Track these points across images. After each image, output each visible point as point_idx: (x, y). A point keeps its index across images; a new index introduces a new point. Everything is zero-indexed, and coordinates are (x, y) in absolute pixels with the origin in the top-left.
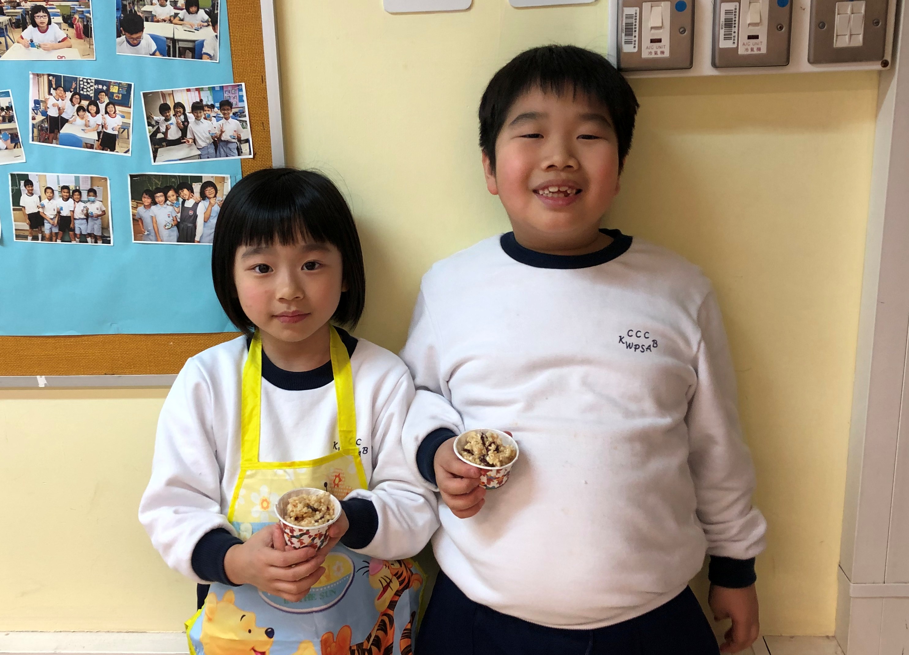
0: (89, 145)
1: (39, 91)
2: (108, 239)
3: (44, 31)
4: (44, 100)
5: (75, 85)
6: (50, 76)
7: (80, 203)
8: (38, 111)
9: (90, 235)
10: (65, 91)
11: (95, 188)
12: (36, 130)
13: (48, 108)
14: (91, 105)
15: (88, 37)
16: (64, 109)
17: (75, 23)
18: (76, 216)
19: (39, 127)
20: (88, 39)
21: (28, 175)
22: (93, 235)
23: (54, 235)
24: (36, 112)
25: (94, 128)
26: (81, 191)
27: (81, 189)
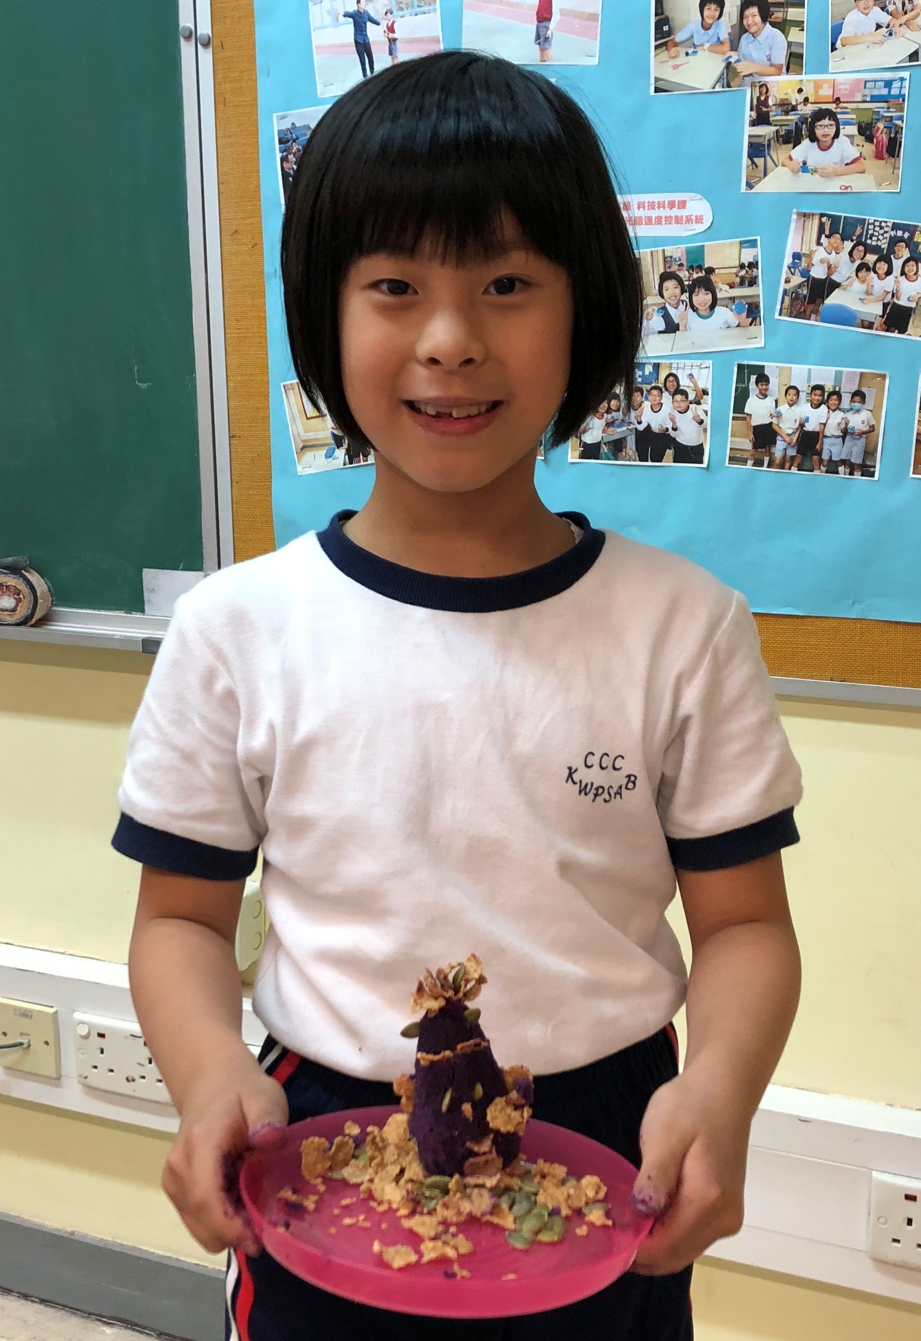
0: (867, 323)
1: (802, 239)
2: (872, 469)
3: (824, 148)
4: (808, 253)
5: (861, 230)
6: (823, 217)
7: (837, 412)
8: (797, 270)
9: (844, 462)
10: (843, 240)
11: (864, 390)
12: (787, 299)
13: (813, 265)
14: (880, 261)
15: (893, 157)
16: (836, 267)
17: (877, 136)
18: (827, 433)
19: (794, 294)
20: (892, 160)
21: (763, 367)
22: (848, 463)
23: (788, 459)
24: (793, 271)
25: (878, 297)
26: (842, 394)
27: (842, 390)
